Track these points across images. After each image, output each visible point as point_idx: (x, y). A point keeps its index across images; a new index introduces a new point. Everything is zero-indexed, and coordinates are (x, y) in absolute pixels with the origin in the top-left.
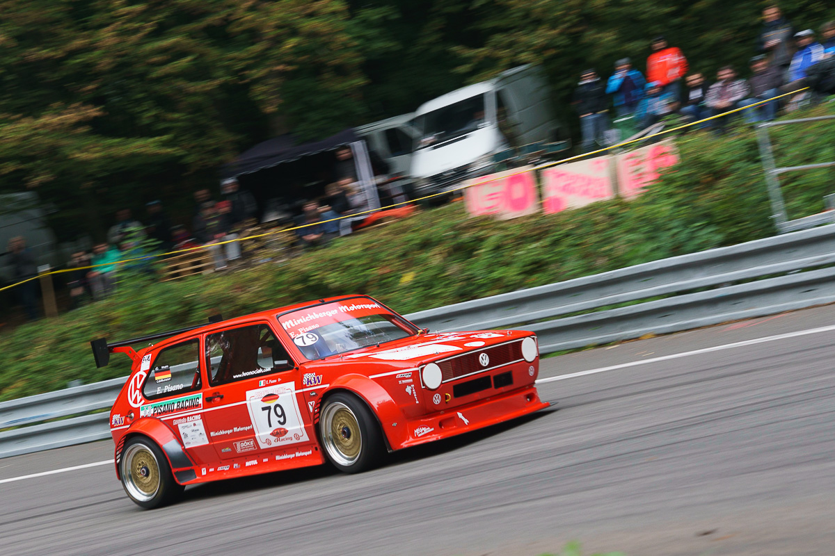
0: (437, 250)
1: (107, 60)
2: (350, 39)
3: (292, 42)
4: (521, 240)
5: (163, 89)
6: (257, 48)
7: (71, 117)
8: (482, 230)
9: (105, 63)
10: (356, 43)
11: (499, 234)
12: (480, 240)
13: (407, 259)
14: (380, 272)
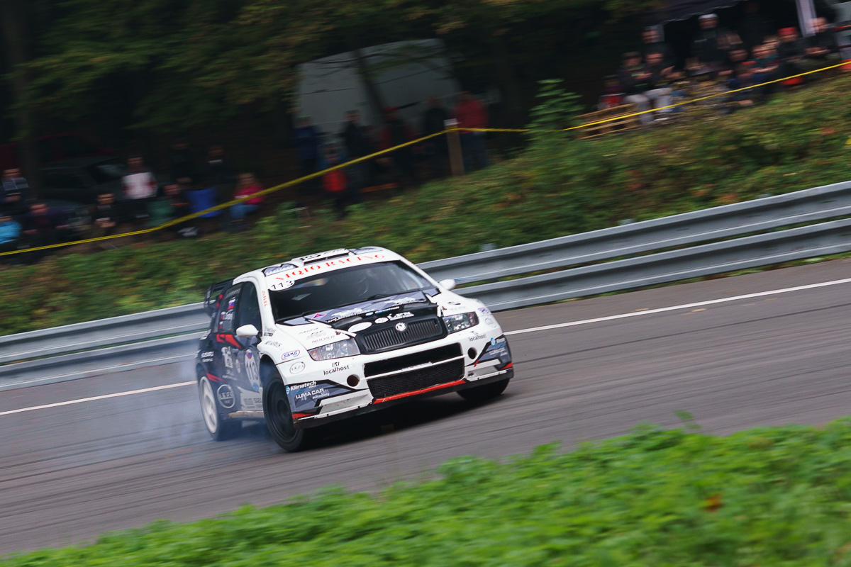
14: (824, 133)
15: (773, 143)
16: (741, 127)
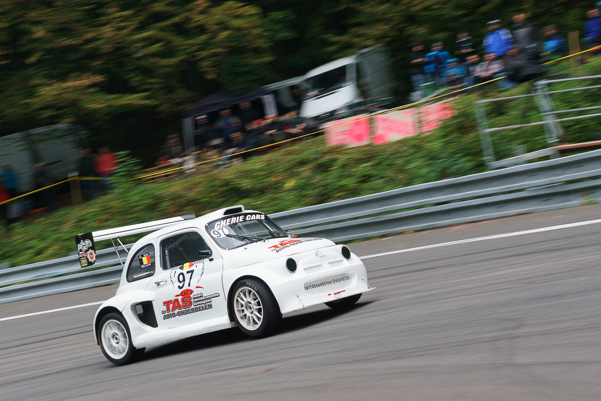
0: (309, 166)
1: (109, 46)
2: (263, 31)
3: (225, 34)
4: (359, 161)
5: (144, 63)
6: (203, 37)
7: (85, 81)
8: (337, 154)
9: (107, 48)
10: (266, 34)
11: (346, 157)
12: (334, 160)
13: (291, 172)
14: (275, 179)
15: (247, 185)
16: (230, 177)
